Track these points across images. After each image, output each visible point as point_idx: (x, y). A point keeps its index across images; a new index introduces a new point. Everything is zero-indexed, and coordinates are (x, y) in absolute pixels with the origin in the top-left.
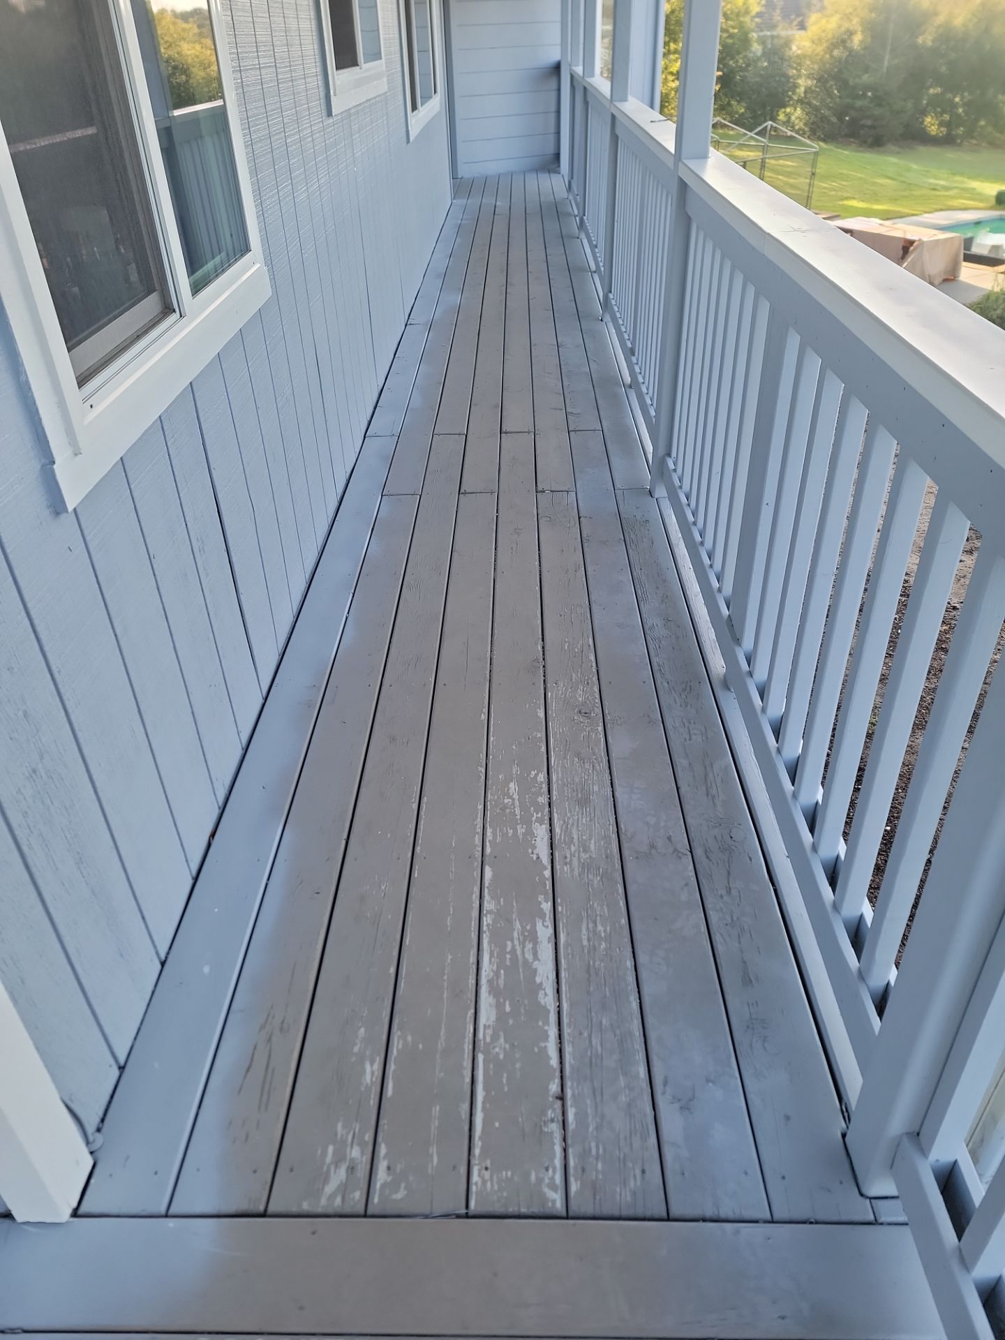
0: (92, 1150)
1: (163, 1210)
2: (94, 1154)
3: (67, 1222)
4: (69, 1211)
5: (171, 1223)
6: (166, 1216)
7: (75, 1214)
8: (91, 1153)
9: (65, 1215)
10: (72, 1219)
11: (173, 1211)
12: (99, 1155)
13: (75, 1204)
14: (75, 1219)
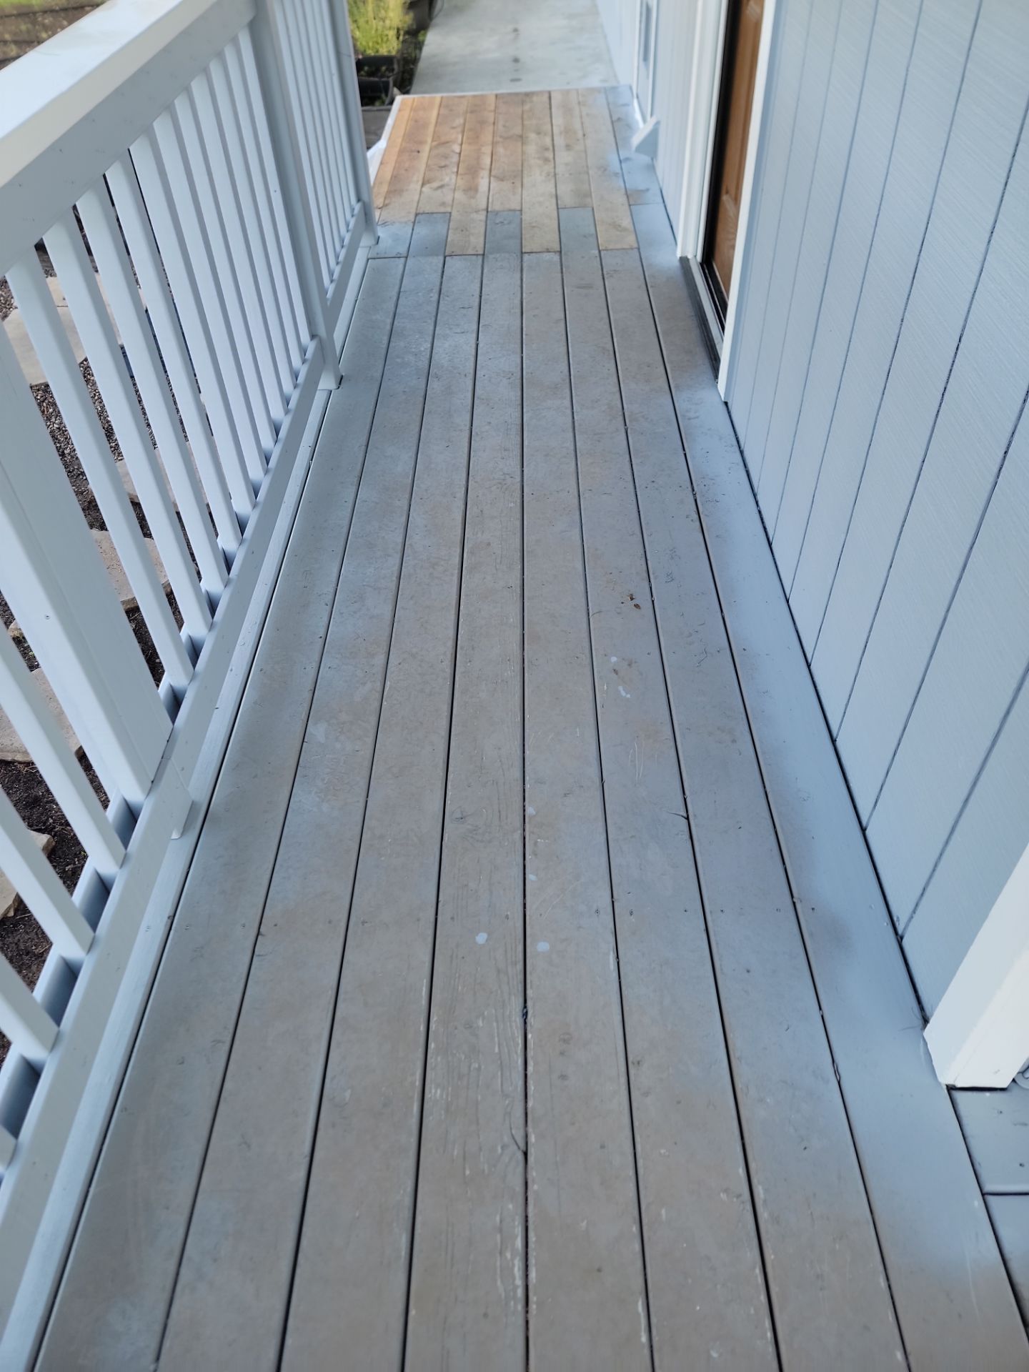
0: (1016, 1080)
1: (988, 1188)
2: (1013, 1084)
3: (940, 1084)
4: (951, 1082)
5: (978, 1203)
6: (983, 1195)
7: (951, 1089)
8: (1014, 1080)
9: (946, 1078)
10: (945, 1087)
11: (990, 1199)
12: (1015, 1090)
13: (959, 1085)
14: (946, 1091)
